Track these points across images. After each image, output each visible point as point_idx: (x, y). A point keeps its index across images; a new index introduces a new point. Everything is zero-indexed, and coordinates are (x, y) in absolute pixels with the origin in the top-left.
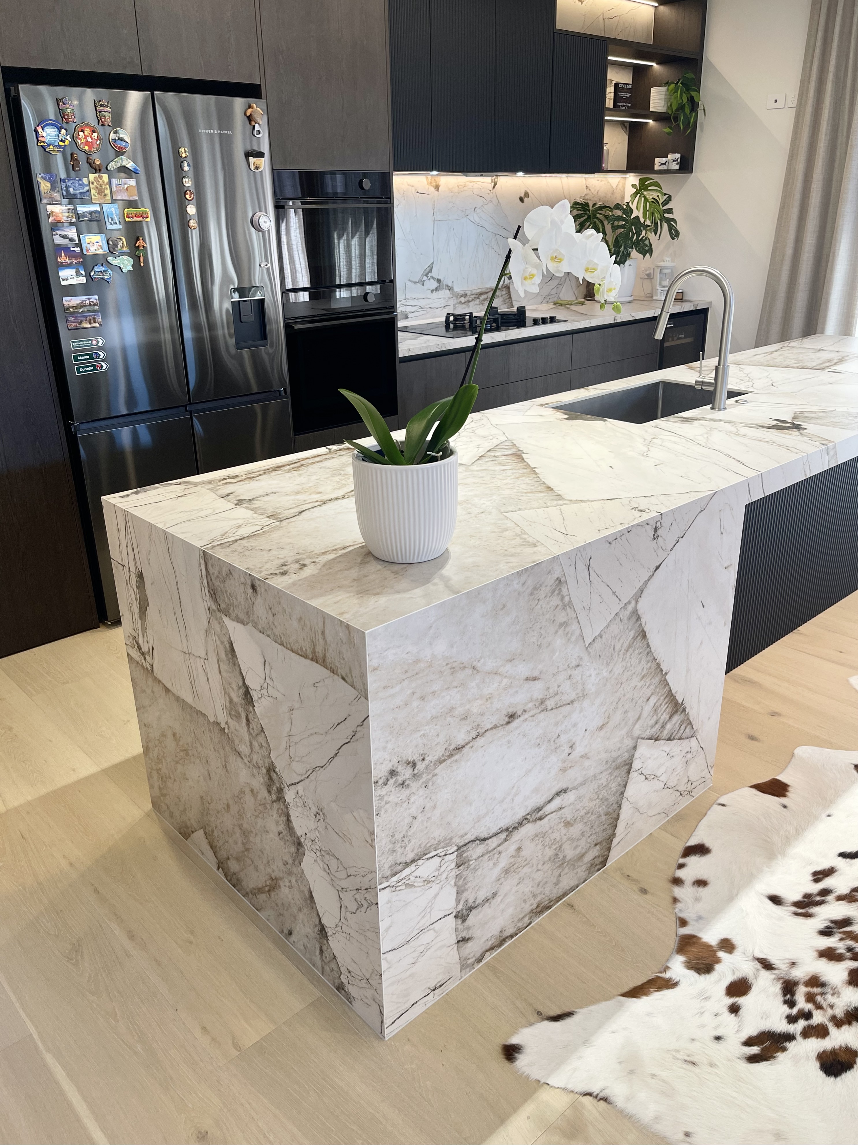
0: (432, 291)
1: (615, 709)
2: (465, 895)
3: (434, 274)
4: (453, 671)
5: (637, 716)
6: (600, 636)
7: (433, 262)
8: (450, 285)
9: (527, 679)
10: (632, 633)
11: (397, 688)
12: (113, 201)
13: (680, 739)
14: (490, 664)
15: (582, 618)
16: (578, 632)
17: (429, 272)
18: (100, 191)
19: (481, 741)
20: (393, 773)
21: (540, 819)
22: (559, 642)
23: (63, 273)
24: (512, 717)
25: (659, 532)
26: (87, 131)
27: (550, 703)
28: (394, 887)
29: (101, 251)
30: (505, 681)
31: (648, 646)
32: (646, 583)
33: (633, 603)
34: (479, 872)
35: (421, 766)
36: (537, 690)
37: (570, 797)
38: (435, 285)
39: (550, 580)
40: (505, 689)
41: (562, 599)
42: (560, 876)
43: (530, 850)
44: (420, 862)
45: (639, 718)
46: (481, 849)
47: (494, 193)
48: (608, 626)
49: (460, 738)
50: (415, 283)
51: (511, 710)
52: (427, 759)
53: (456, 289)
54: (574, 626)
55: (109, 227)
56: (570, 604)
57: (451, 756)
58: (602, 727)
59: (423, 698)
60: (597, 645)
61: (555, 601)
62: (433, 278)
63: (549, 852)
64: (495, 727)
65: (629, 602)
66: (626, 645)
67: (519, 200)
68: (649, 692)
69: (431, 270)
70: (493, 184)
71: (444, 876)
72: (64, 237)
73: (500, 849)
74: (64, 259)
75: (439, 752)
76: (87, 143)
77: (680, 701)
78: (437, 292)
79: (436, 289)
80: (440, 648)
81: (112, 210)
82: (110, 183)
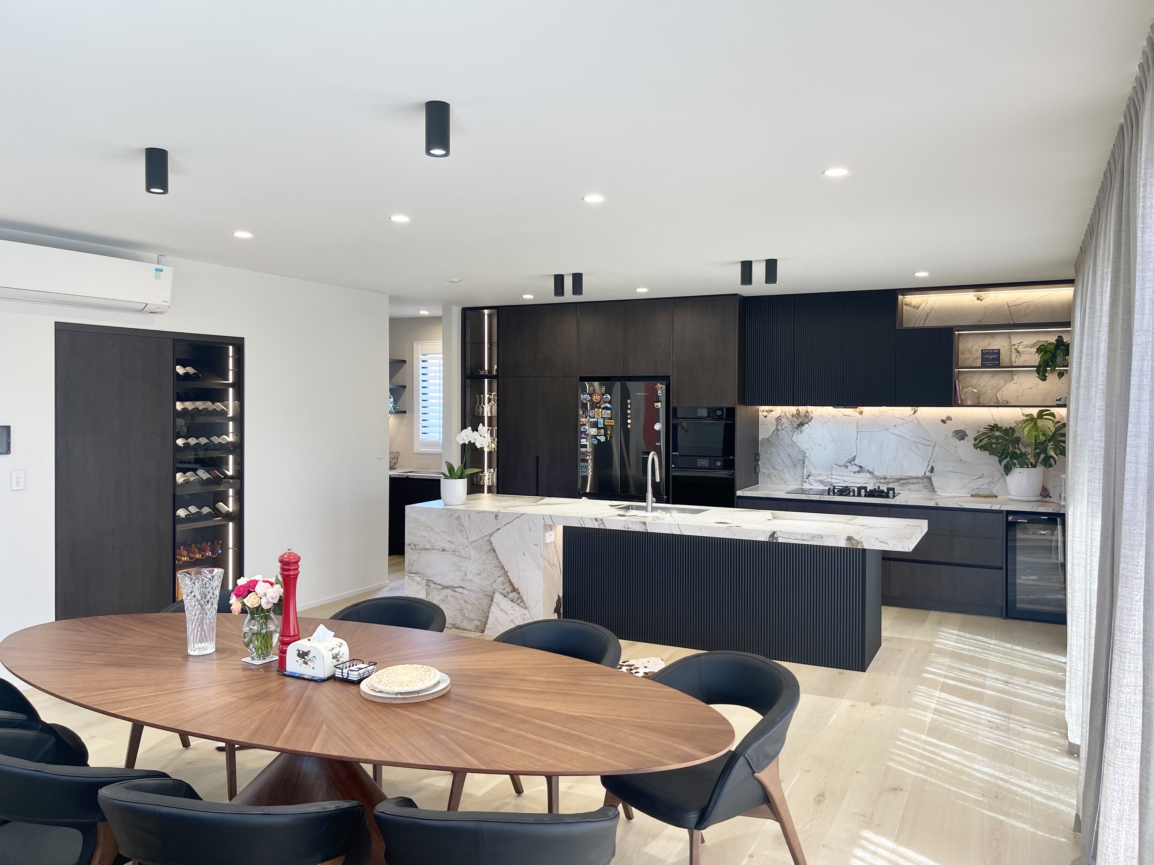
0: (855, 472)
1: (483, 571)
2: (429, 597)
3: (857, 462)
4: (426, 526)
5: (494, 580)
6: (475, 541)
7: (856, 456)
8: (871, 470)
9: (449, 541)
10: (489, 548)
11: (411, 523)
12: (602, 418)
13: (518, 604)
14: (437, 530)
15: (468, 531)
16: (466, 536)
17: (852, 461)
18: (598, 414)
19: (433, 551)
20: (410, 544)
21: (455, 591)
22: (459, 535)
23: (582, 440)
24: (444, 550)
25: (497, 517)
26: (597, 395)
27: (457, 553)
28: (409, 577)
29: (595, 434)
30: (441, 538)
31: (497, 556)
32: (494, 532)
33: (488, 537)
34: (433, 593)
35: (417, 547)
36: (452, 546)
37: (466, 592)
38: (858, 469)
39: (456, 515)
40: (441, 540)
41: (460, 523)
42: (463, 619)
43: (450, 599)
44: (416, 575)
45: (495, 582)
46: (433, 586)
47: (914, 417)
48: (478, 539)
49: (428, 547)
50: (840, 466)
51: (444, 548)
52: (419, 547)
53: (876, 474)
54: (465, 533)
55: (599, 426)
56: (463, 525)
57: (425, 550)
58: (478, 574)
59: (418, 529)
60: (474, 544)
61: (458, 522)
62: (855, 465)
63: (459, 607)
64: (438, 550)
65: (487, 536)
66: (487, 550)
67: (941, 422)
68: (499, 574)
69: (854, 460)
70: (913, 411)
71: (423, 585)
72: (584, 429)
73: (440, 590)
74: (583, 436)
75: (422, 547)
76: (596, 399)
77: (517, 588)
78: (859, 474)
79: (858, 472)
80: (423, 518)
81: (601, 421)
82: (602, 412)
